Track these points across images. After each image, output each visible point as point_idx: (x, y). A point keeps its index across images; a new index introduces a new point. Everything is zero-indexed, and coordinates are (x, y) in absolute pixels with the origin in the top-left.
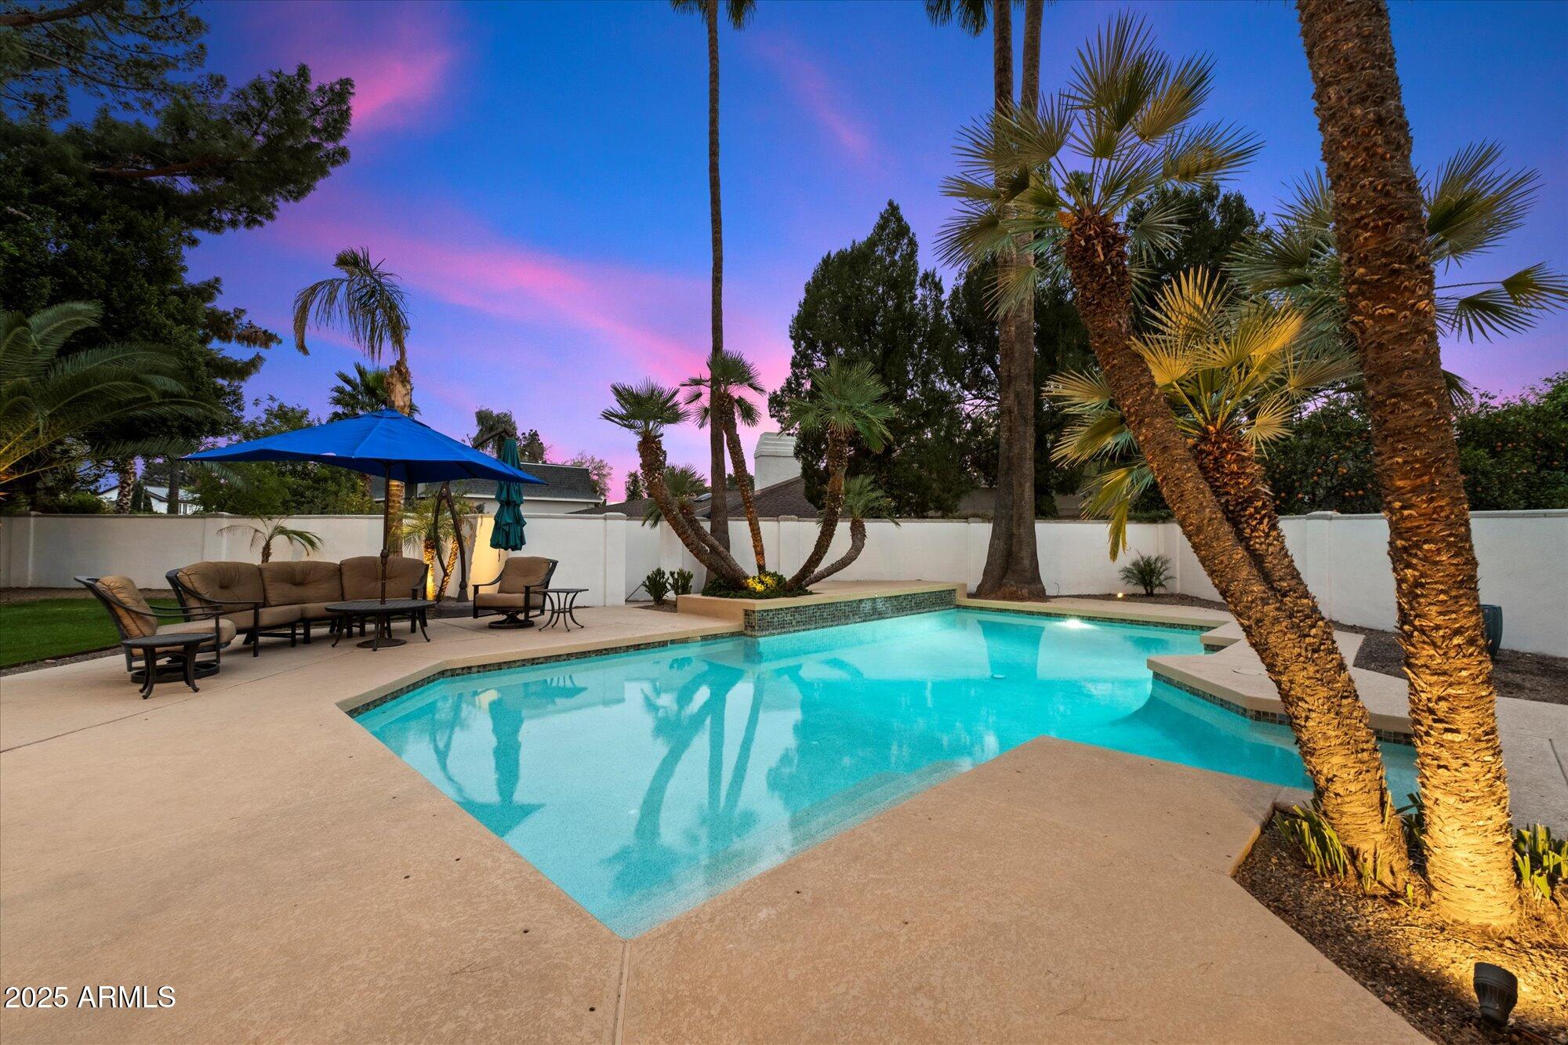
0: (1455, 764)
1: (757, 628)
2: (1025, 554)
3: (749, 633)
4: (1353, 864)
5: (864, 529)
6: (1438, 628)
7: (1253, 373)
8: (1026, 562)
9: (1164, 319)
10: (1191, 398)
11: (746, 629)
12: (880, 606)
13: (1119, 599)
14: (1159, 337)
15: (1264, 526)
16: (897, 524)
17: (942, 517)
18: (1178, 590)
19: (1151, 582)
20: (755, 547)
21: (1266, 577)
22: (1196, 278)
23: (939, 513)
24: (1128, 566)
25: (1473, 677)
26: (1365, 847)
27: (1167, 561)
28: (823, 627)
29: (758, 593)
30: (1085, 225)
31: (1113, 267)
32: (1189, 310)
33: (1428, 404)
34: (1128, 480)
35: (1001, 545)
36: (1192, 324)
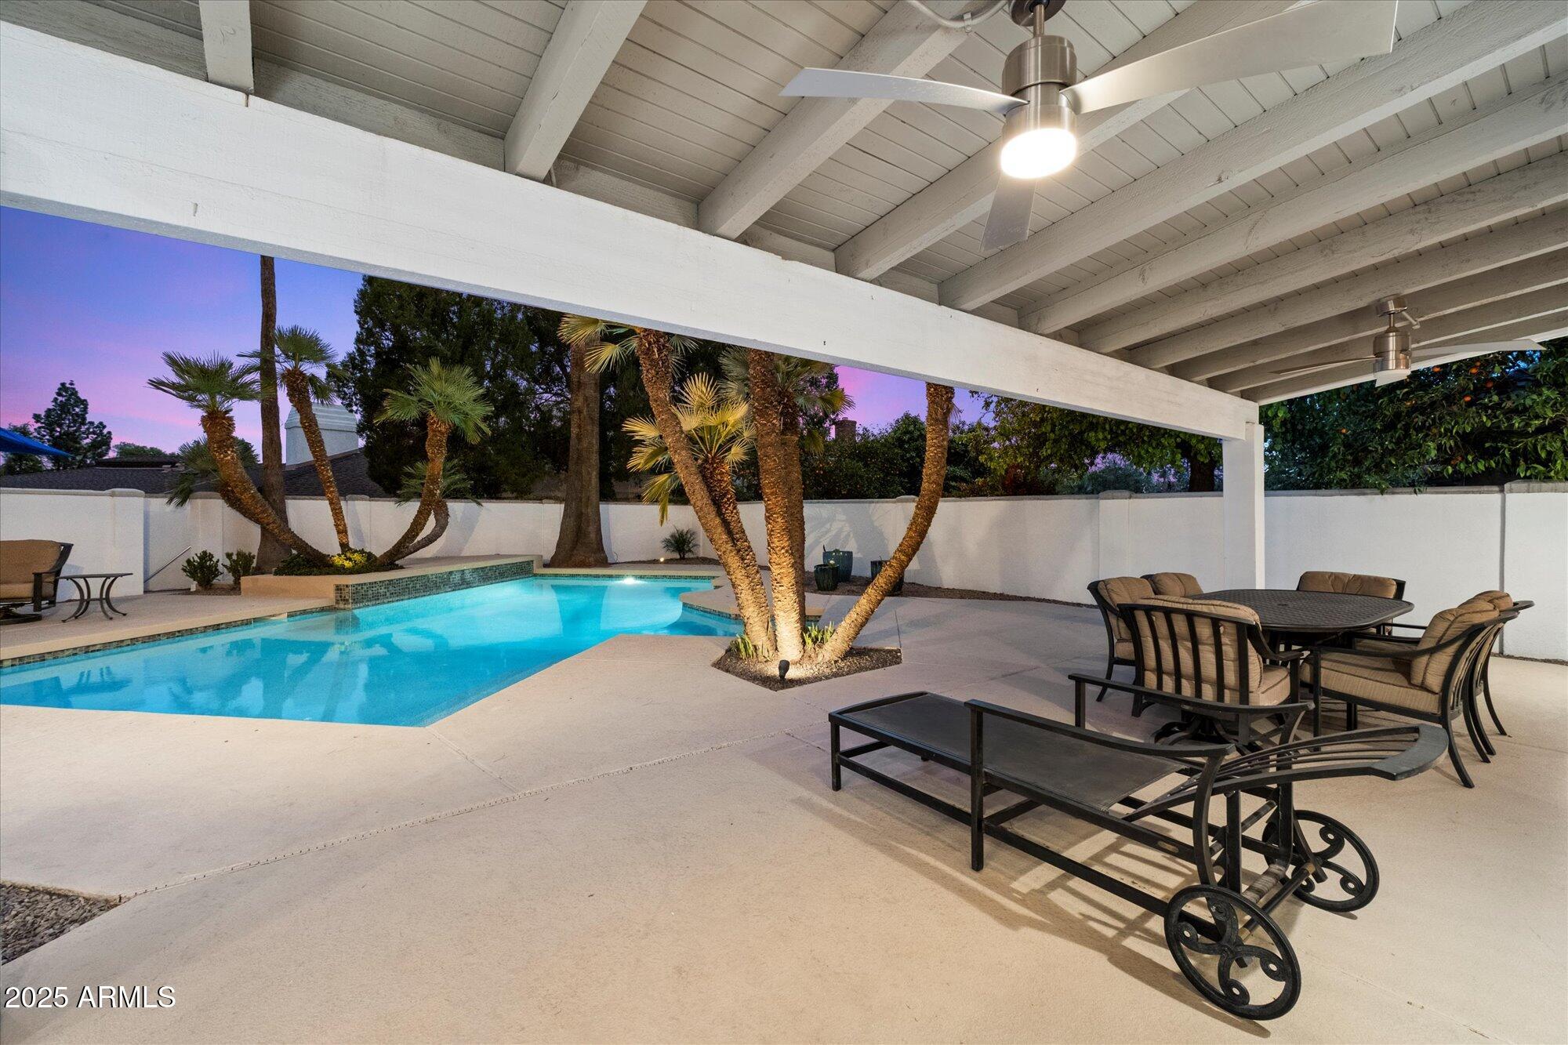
0: (782, 599)
1: (350, 601)
2: (592, 529)
3: (341, 606)
4: (756, 652)
5: (447, 509)
6: (777, 547)
7: (729, 428)
8: (593, 536)
9: (688, 396)
10: (701, 438)
11: (337, 602)
12: (468, 576)
13: (661, 563)
14: (685, 405)
15: (731, 508)
16: (479, 504)
17: (516, 498)
18: (701, 555)
19: (683, 549)
20: (337, 526)
21: (730, 533)
22: (702, 378)
23: (515, 494)
24: (668, 537)
25: (787, 565)
26: (759, 644)
27: (694, 533)
28: (416, 597)
29: (348, 569)
30: (648, 334)
31: (663, 363)
32: (700, 393)
33: (775, 460)
34: (670, 480)
35: (572, 522)
36: (701, 400)
